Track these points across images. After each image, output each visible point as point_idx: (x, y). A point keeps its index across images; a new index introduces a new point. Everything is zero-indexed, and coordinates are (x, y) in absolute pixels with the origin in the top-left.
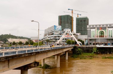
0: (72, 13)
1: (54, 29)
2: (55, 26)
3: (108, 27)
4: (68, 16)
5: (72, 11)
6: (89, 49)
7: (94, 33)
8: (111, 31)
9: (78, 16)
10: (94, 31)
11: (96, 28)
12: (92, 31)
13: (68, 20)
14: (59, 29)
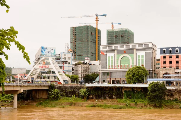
0: (97, 21)
1: (42, 53)
2: (42, 48)
3: (137, 50)
4: (87, 28)
5: (97, 18)
6: (75, 90)
7: (112, 61)
8: (142, 56)
9: (113, 28)
10: (112, 57)
11: (116, 51)
12: (109, 57)
13: (87, 36)
14: (50, 54)
